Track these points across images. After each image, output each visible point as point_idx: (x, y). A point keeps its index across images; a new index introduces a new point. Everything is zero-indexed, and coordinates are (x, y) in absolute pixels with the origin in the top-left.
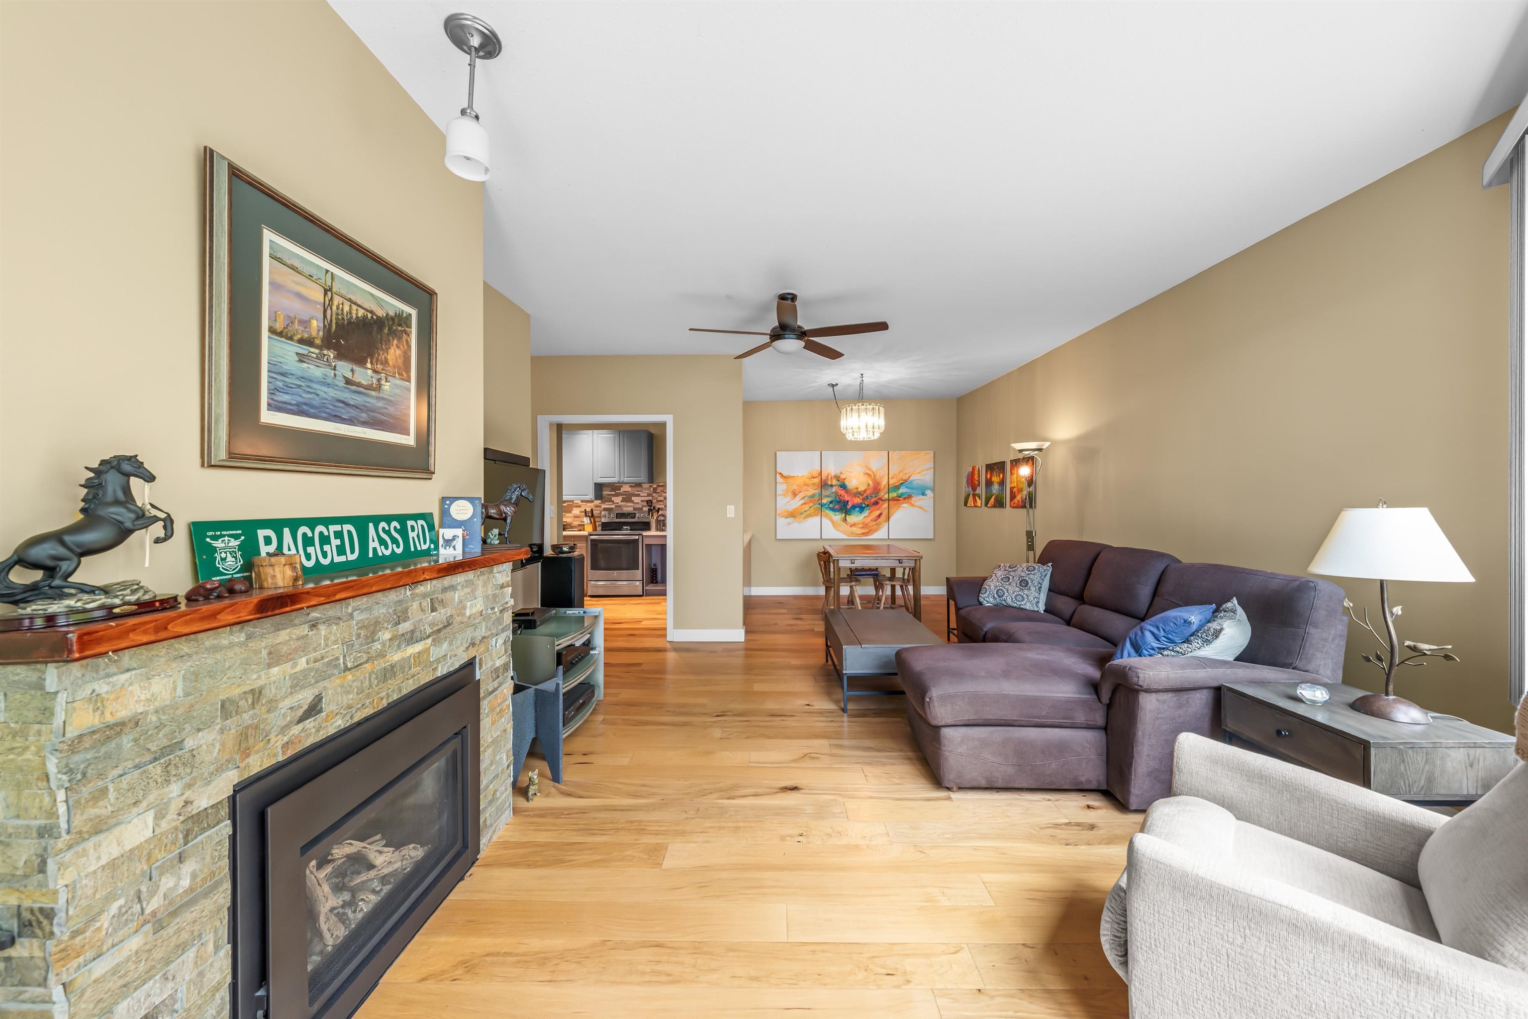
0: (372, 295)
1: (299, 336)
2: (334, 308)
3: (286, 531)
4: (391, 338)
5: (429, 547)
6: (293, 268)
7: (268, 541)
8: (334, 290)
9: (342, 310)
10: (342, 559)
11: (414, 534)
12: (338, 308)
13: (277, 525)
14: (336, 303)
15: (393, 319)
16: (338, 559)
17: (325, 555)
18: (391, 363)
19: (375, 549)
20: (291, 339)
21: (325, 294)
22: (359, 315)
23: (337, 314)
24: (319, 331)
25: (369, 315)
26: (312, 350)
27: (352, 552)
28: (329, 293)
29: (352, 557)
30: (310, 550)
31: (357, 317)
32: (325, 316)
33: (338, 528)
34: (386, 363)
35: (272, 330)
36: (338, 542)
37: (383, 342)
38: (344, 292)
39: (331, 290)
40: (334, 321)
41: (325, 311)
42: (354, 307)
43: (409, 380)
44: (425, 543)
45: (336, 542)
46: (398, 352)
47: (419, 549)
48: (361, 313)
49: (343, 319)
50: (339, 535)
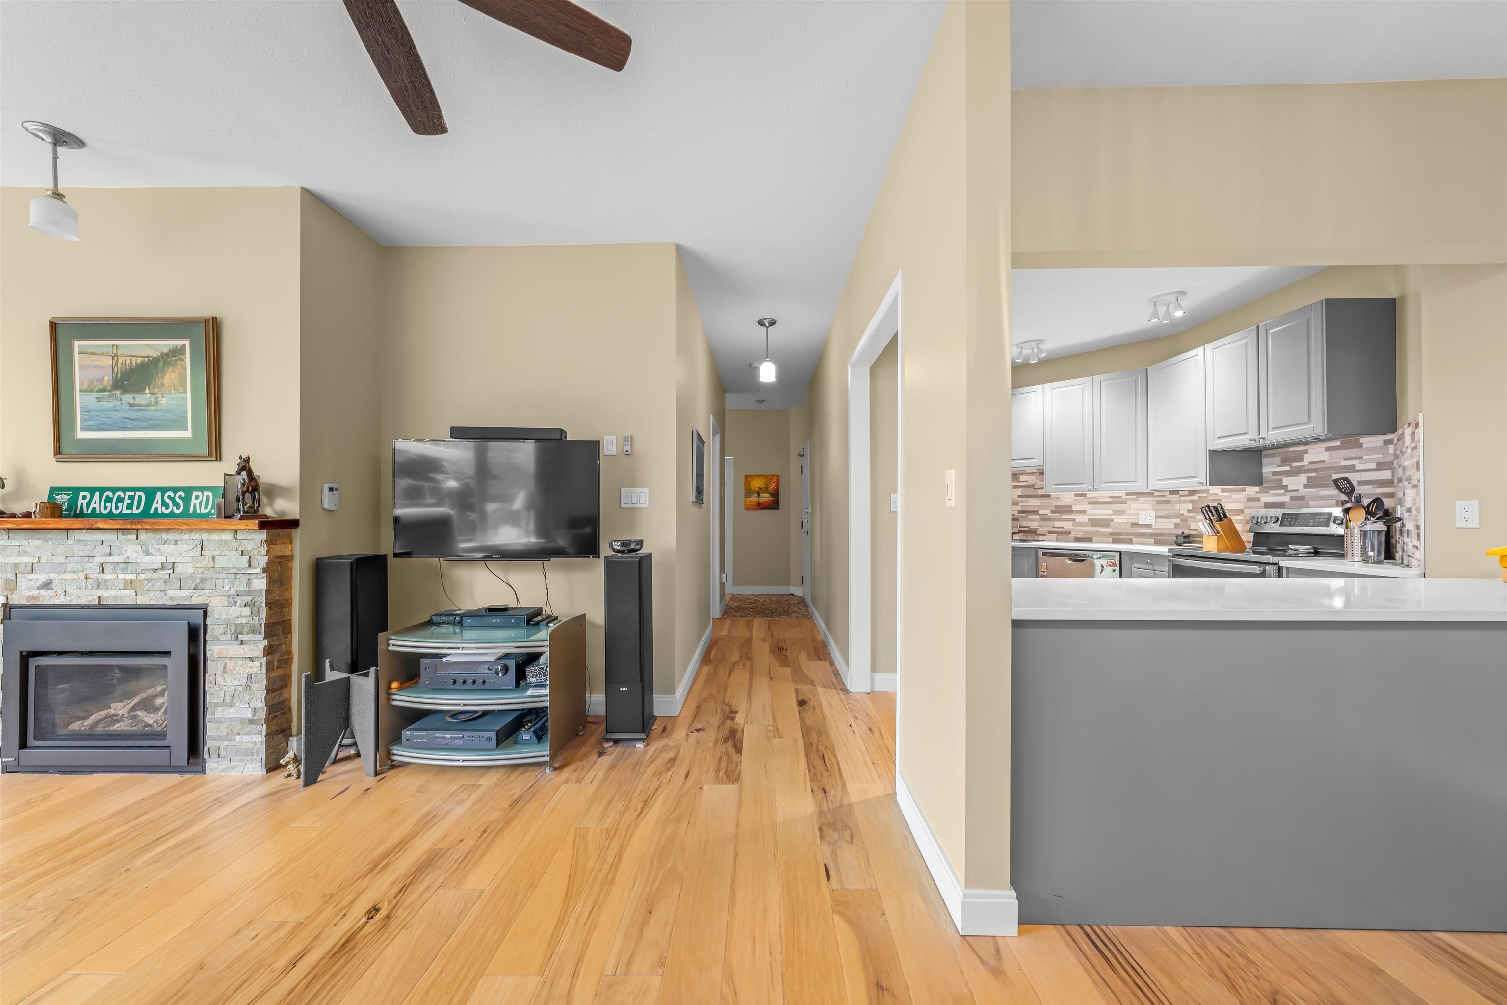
0: (148, 346)
1: (97, 389)
2: (119, 365)
3: (97, 494)
4: (166, 369)
5: (210, 511)
6: (92, 353)
7: (84, 497)
8: (119, 354)
9: (125, 363)
10: (130, 511)
11: (197, 502)
12: (122, 364)
13: (92, 490)
14: (120, 361)
15: (167, 355)
16: (125, 511)
17: (117, 508)
18: (166, 385)
19: (156, 509)
20: (92, 391)
21: (113, 359)
22: (138, 362)
23: (122, 368)
24: (109, 382)
25: (146, 360)
26: (105, 393)
27: (138, 508)
28: (116, 358)
29: (135, 511)
30: (109, 505)
31: (136, 364)
32: (113, 371)
33: (132, 493)
34: (163, 385)
35: (81, 391)
36: (129, 501)
37: (159, 373)
38: (126, 353)
39: (116, 355)
40: (119, 372)
41: (113, 369)
42: (134, 359)
43: (186, 392)
44: (206, 508)
45: (127, 501)
46: (173, 375)
47: (198, 511)
48: (139, 360)
49: (126, 369)
50: (130, 497)
